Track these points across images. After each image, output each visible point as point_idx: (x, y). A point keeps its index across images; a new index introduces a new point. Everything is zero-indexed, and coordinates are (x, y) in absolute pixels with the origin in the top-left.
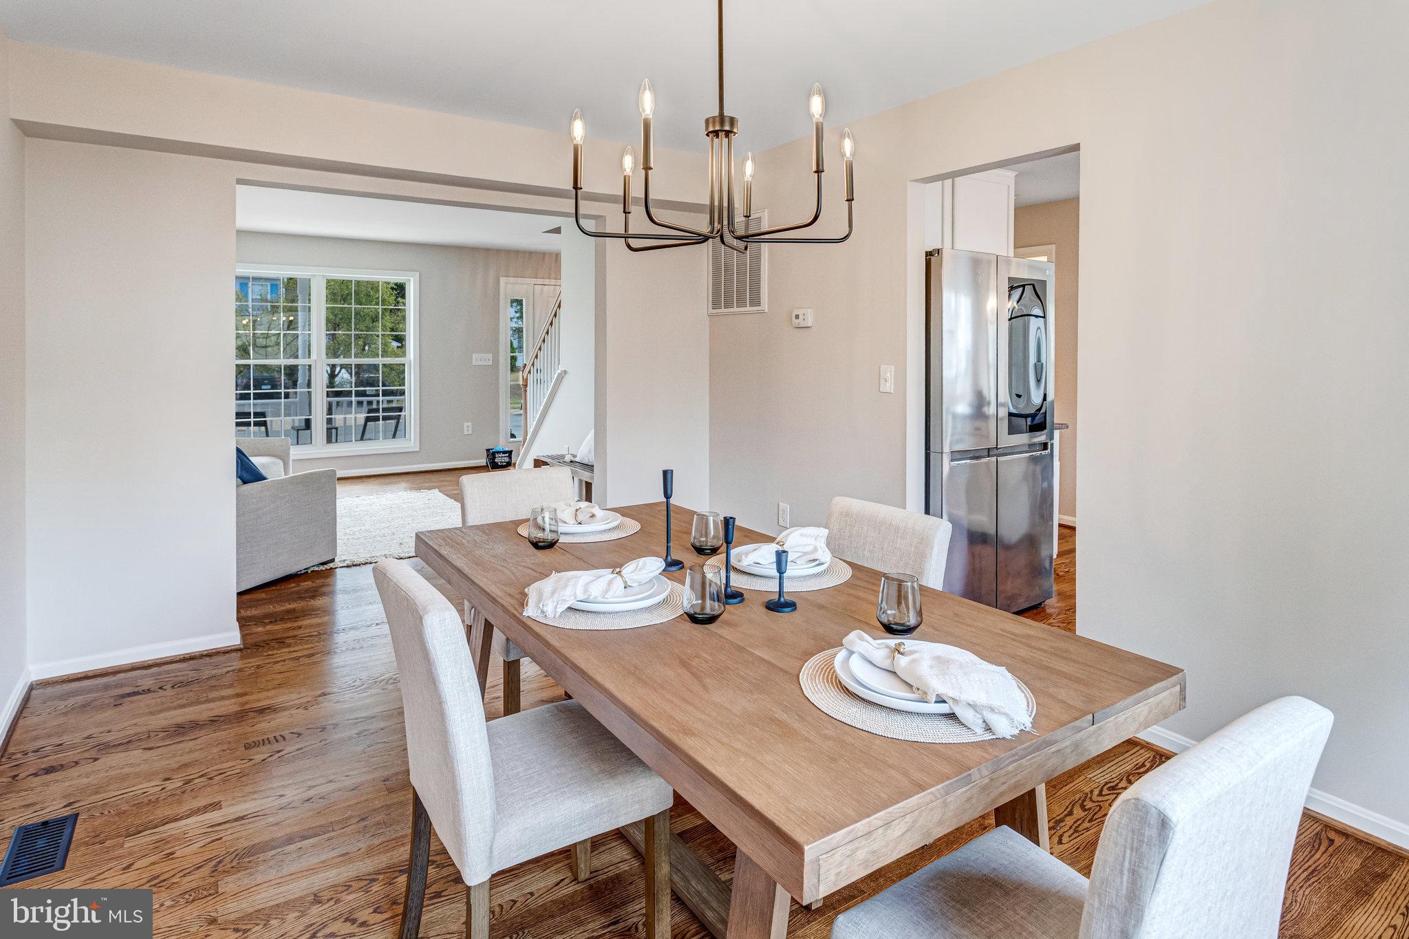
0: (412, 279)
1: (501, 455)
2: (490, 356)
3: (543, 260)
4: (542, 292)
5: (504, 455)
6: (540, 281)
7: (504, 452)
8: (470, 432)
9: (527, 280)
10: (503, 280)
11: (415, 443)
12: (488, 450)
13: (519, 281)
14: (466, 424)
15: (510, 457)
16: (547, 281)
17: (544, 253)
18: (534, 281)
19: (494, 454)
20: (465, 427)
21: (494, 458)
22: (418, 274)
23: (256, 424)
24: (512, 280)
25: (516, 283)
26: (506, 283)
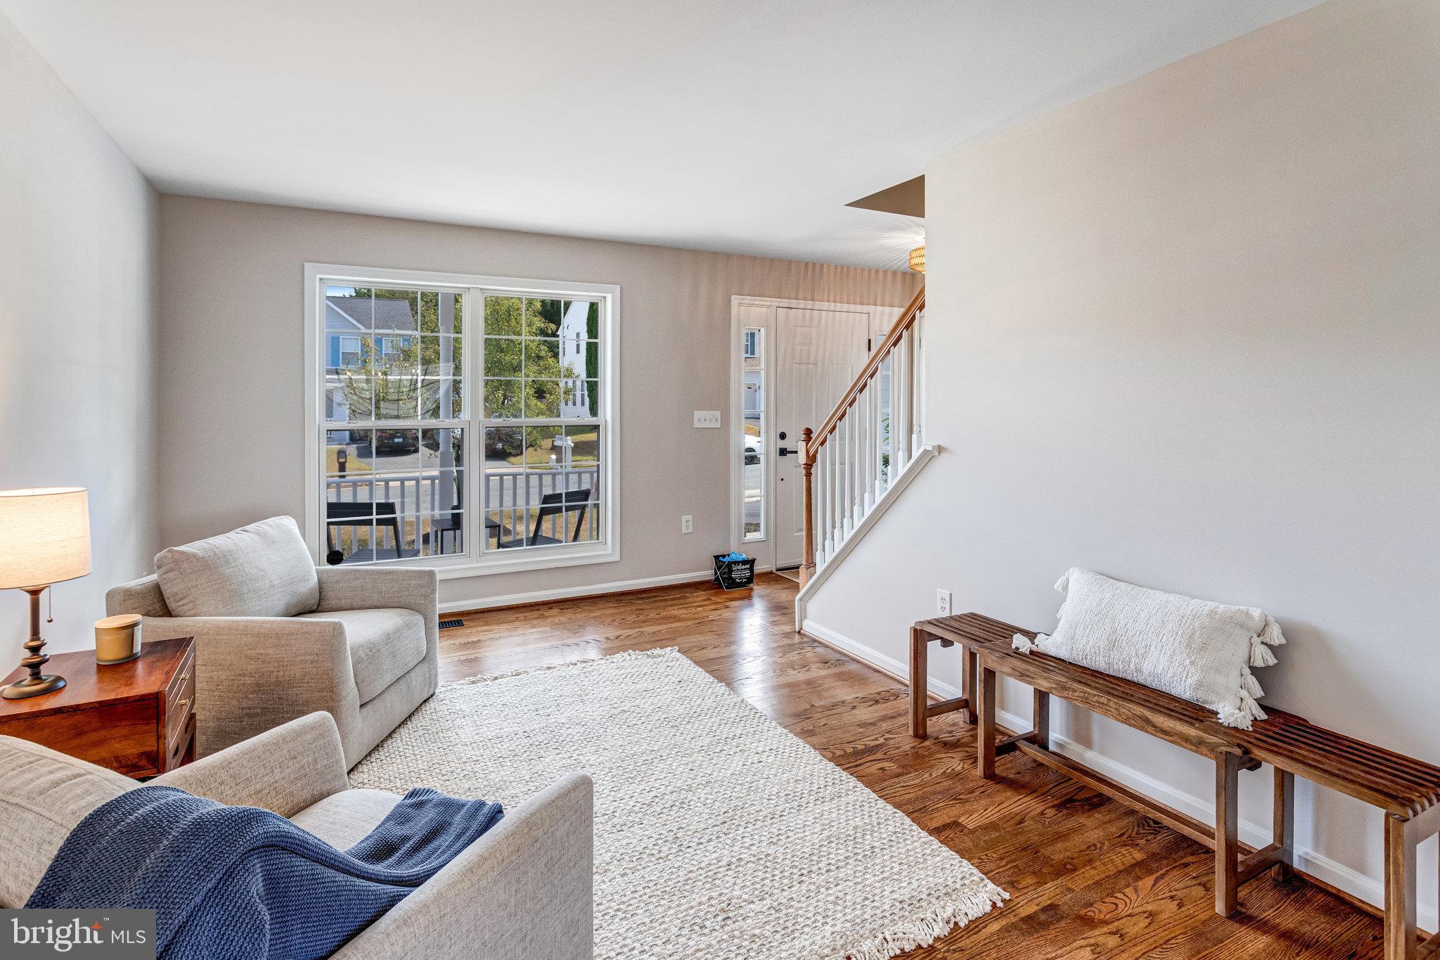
0: (609, 297)
1: (740, 567)
2: (718, 414)
3: (789, 269)
4: (787, 317)
5: (744, 567)
6: (785, 302)
7: (744, 562)
8: (690, 530)
9: (768, 301)
10: (735, 300)
11: (613, 550)
12: (717, 557)
13: (757, 303)
14: (684, 518)
15: (751, 569)
16: (793, 303)
17: (790, 262)
18: (775, 302)
19: (730, 565)
20: (684, 521)
21: (731, 571)
22: (618, 288)
23: (380, 522)
24: (748, 300)
25: (752, 305)
26: (740, 305)
